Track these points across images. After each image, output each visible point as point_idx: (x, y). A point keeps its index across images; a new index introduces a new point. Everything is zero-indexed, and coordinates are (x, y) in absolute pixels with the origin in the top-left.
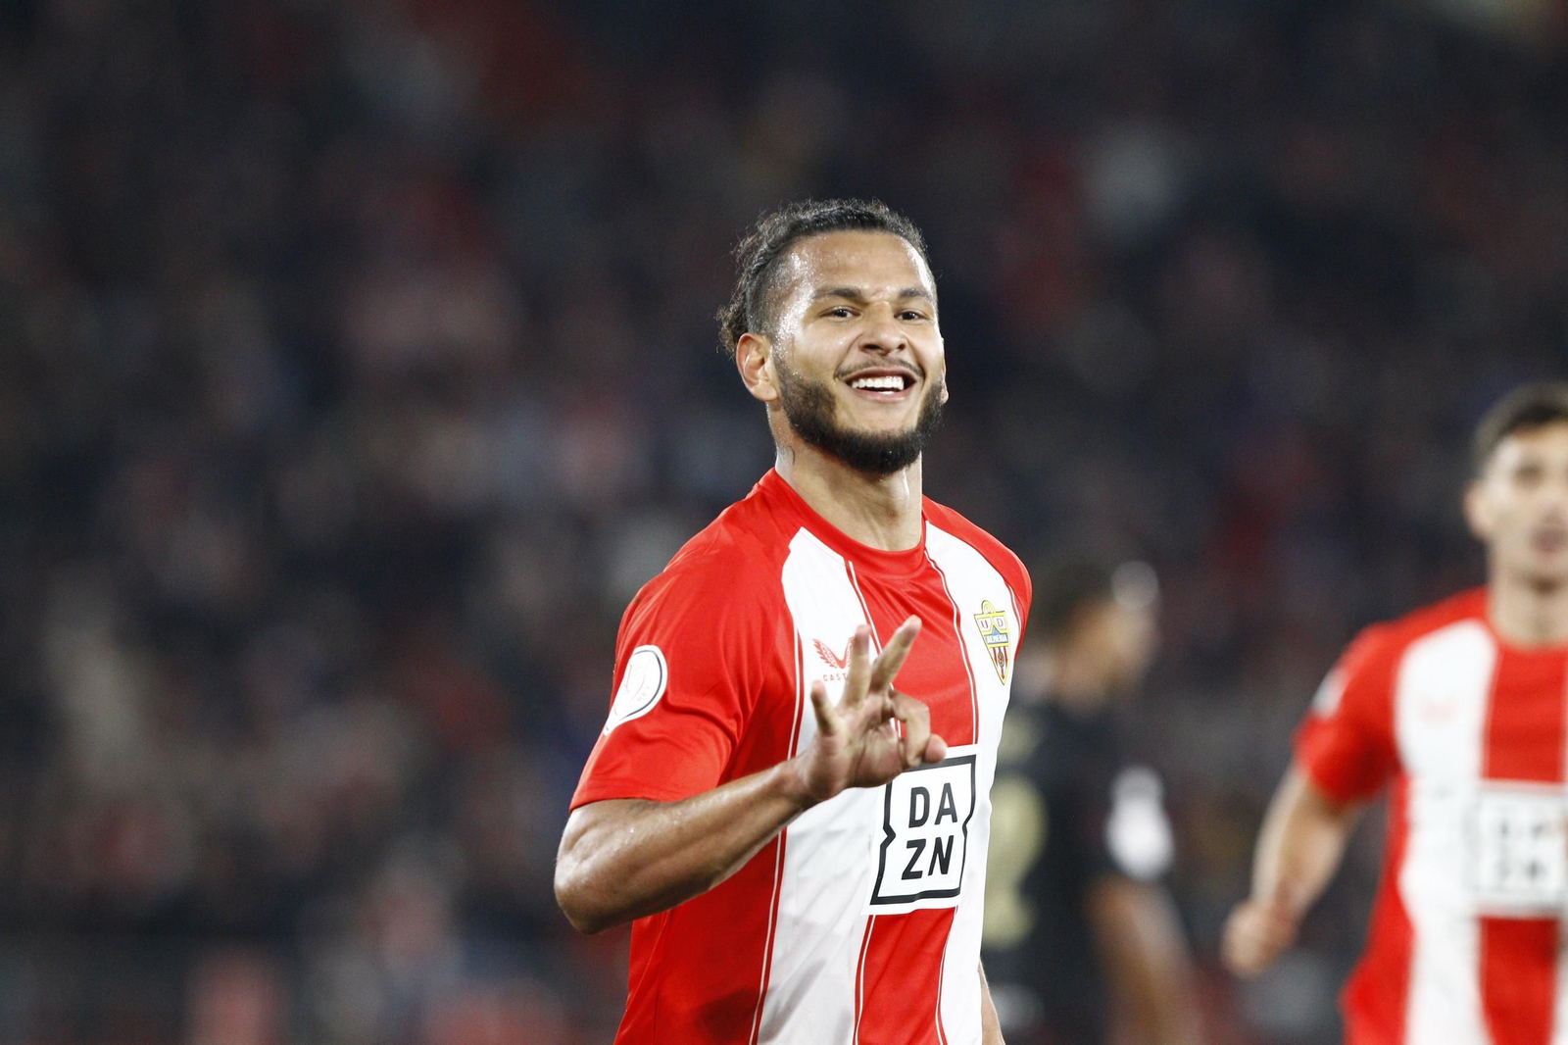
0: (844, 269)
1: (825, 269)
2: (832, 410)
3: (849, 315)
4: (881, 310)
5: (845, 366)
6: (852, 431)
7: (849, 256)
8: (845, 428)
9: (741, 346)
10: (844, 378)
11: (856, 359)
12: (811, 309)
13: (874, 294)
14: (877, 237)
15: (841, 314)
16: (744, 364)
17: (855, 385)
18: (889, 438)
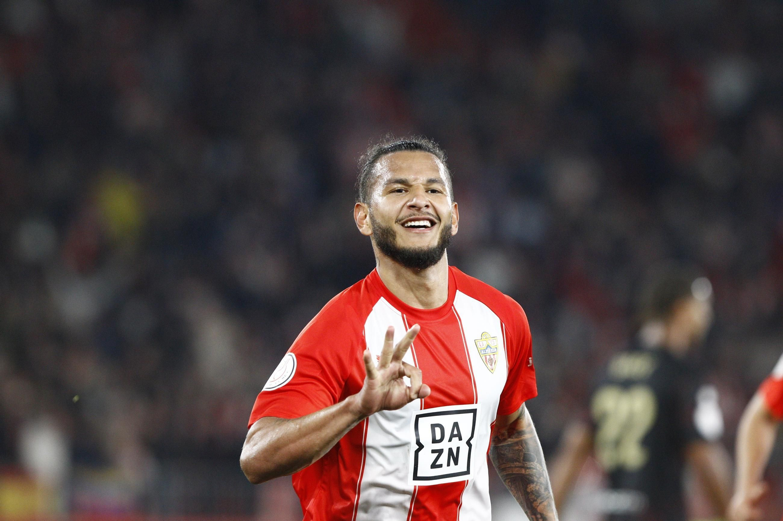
0: (400, 169)
1: (392, 169)
2: (394, 239)
3: (403, 192)
4: (417, 188)
5: (401, 216)
6: (404, 248)
7: (402, 163)
8: (401, 247)
9: (356, 209)
10: (400, 222)
11: (405, 212)
12: (385, 190)
13: (414, 181)
14: (418, 153)
15: (400, 191)
16: (358, 217)
17: (406, 225)
18: (422, 250)
